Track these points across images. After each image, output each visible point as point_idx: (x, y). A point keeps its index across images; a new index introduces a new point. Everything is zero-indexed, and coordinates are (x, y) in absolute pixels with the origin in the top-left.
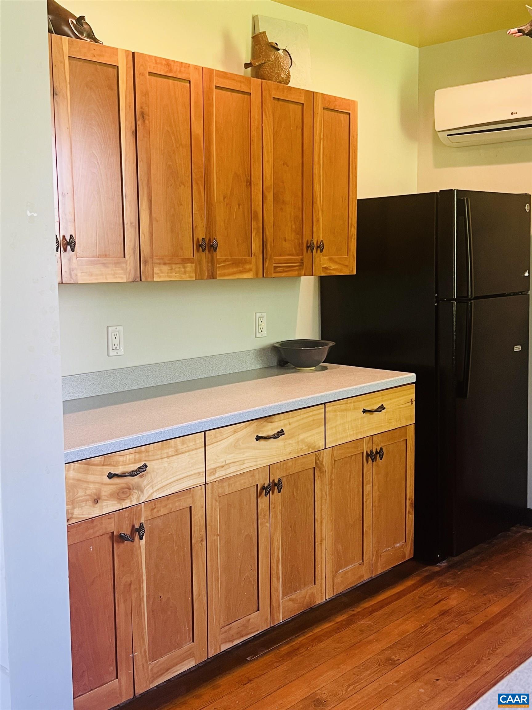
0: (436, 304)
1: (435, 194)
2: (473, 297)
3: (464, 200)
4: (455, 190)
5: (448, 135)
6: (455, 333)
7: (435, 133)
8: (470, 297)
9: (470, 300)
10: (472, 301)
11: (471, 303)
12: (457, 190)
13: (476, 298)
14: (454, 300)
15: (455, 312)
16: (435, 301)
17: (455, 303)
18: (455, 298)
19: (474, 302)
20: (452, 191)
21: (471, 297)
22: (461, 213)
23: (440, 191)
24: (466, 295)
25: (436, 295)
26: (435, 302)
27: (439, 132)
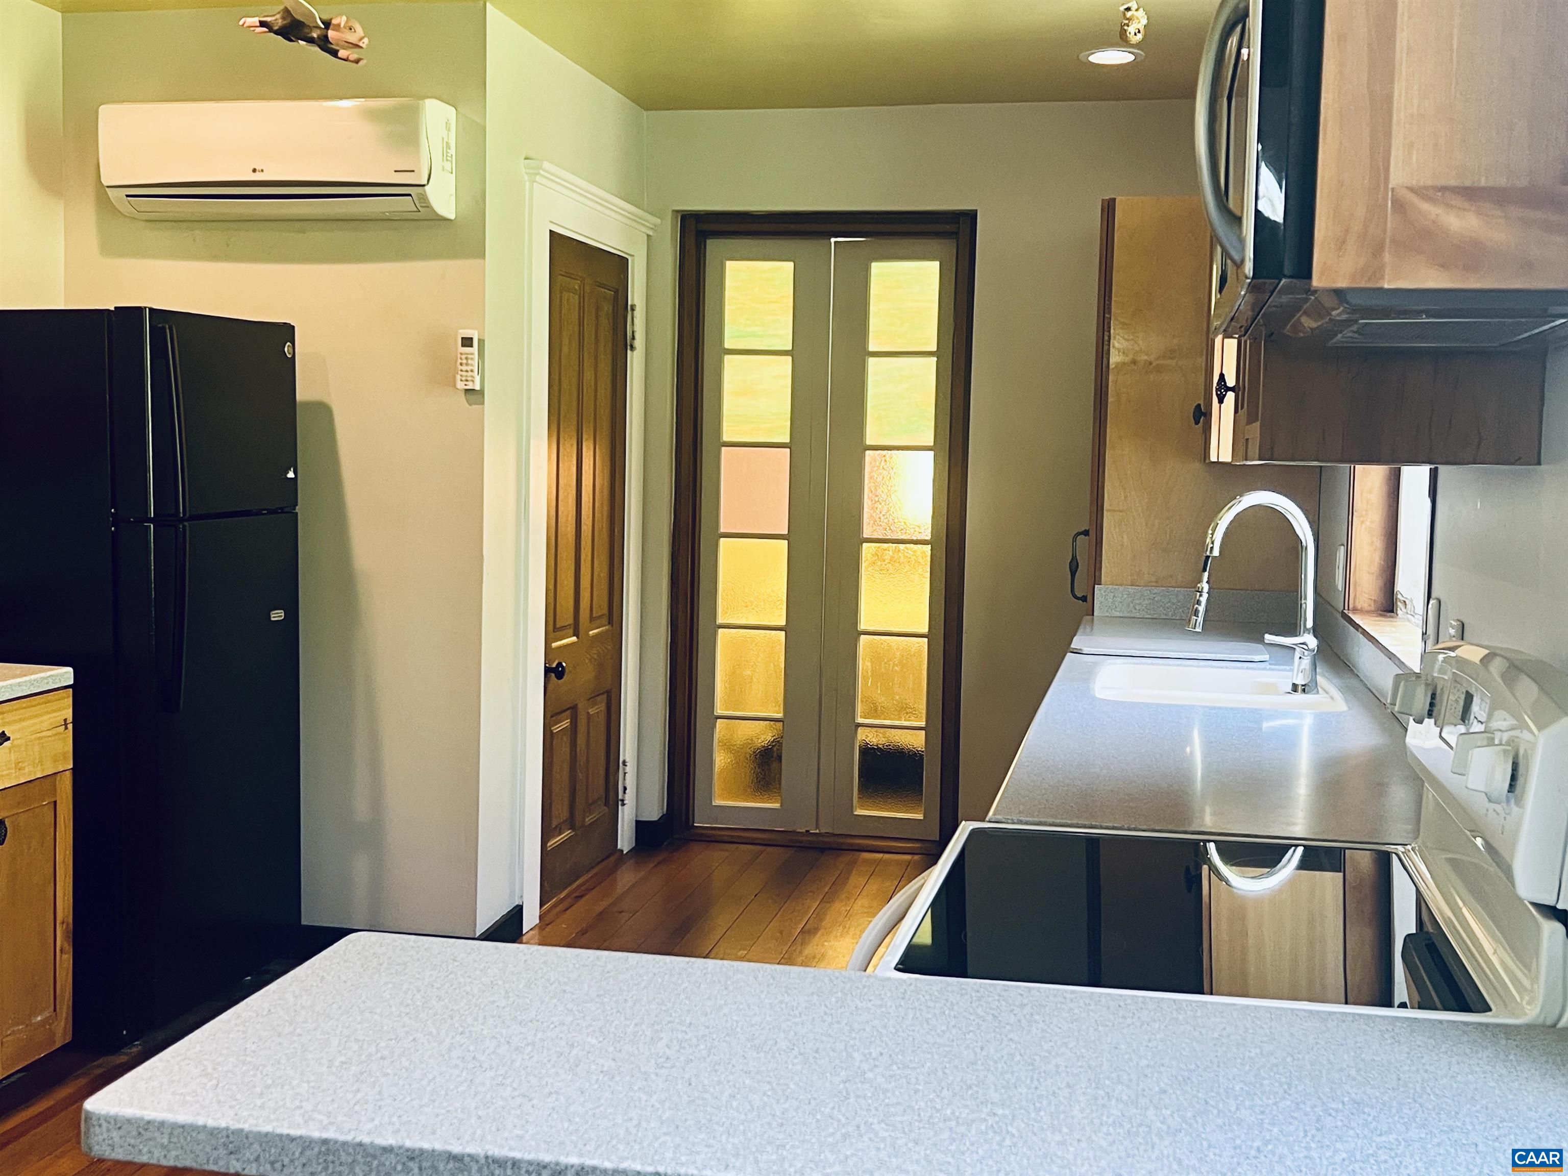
0: (113, 529)
1: (106, 313)
2: (188, 515)
3: (164, 328)
4: (145, 308)
5: (127, 196)
6: (153, 586)
7: (101, 190)
8: (182, 515)
9: (182, 520)
10: (186, 523)
11: (184, 526)
12: (151, 309)
13: (192, 518)
14: (151, 520)
15: (152, 544)
16: (110, 522)
17: (152, 526)
18: (152, 516)
19: (189, 524)
20: (140, 310)
21: (184, 515)
22: (159, 353)
23: (116, 308)
24: (173, 511)
25: (113, 510)
26: (110, 524)
27: (108, 187)
